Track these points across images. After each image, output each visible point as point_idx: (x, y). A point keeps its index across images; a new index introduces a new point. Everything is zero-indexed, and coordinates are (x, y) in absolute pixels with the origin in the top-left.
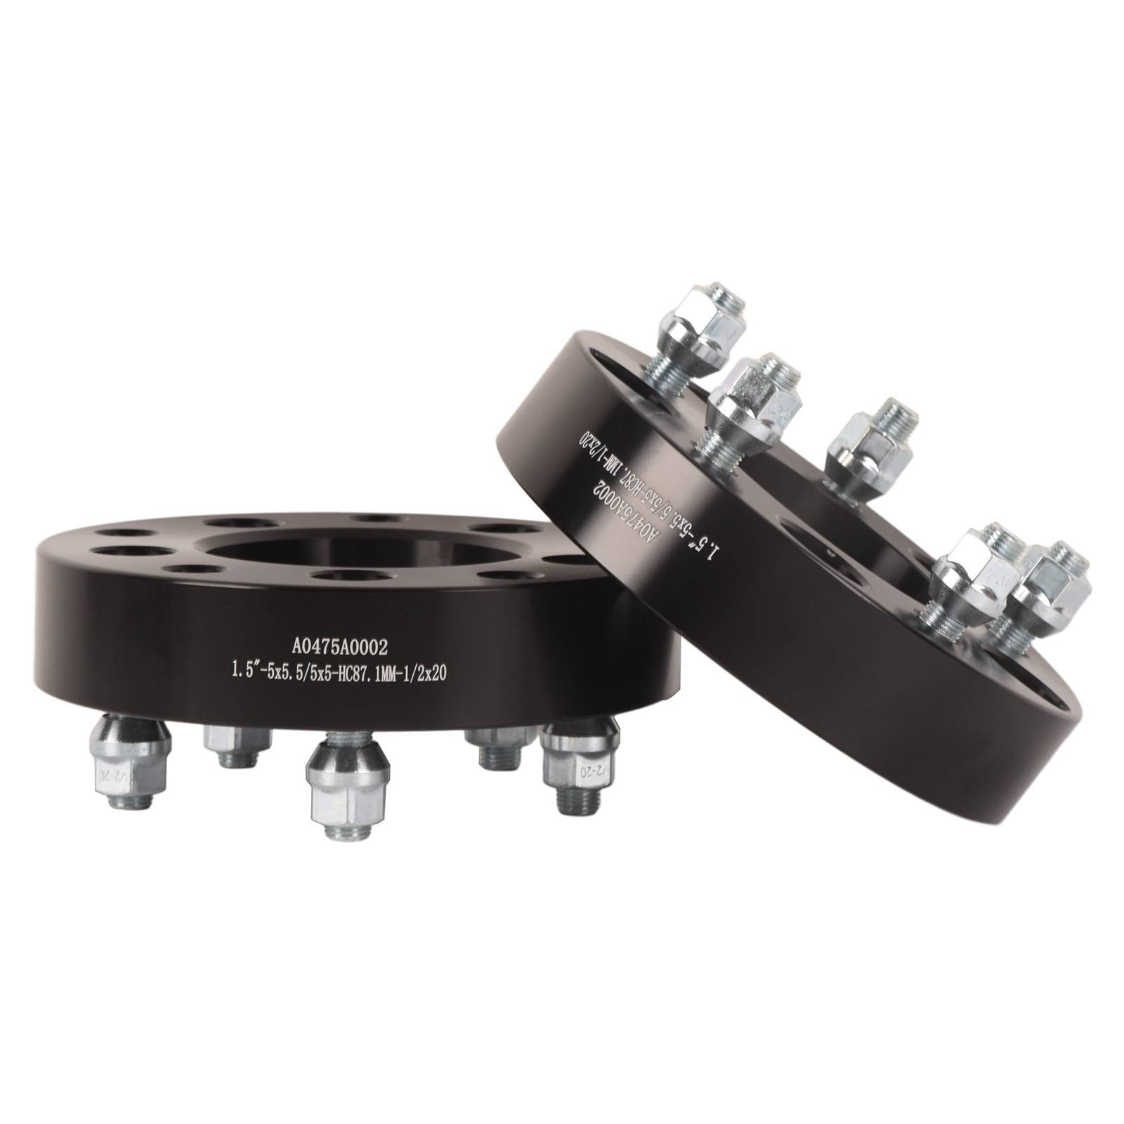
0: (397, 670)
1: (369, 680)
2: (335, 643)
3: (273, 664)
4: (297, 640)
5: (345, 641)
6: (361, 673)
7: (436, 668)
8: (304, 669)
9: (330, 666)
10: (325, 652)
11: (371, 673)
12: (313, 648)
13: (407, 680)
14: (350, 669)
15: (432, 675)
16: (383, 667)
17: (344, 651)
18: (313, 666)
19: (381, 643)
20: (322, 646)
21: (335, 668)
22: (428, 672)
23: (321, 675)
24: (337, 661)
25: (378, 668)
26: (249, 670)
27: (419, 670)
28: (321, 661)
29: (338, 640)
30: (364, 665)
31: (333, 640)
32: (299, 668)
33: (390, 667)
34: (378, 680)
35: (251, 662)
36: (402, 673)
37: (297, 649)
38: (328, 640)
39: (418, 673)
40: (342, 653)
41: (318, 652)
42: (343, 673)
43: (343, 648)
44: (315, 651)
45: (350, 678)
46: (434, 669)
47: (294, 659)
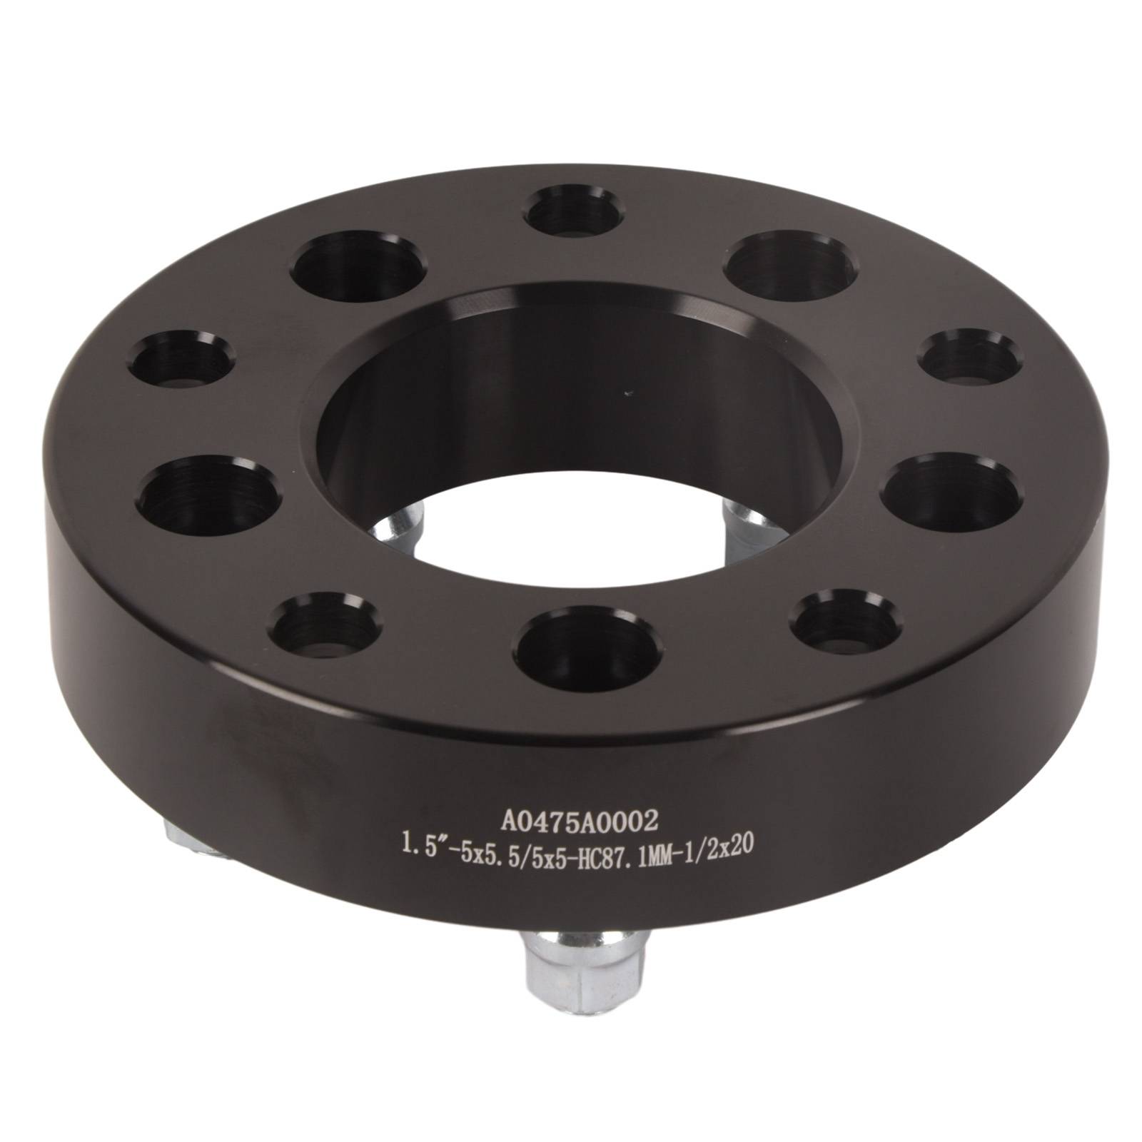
0: (674, 849)
1: (628, 866)
2: (572, 817)
3: (469, 842)
4: (509, 813)
5: (588, 816)
6: (615, 857)
7: (737, 838)
8: (521, 852)
9: (563, 849)
10: (556, 830)
11: (632, 855)
12: (536, 824)
13: (689, 860)
14: (597, 853)
15: (730, 849)
16: (651, 847)
17: (588, 829)
18: (536, 849)
19: (647, 815)
20: (551, 822)
21: (572, 851)
22: (724, 846)
23: (547, 861)
24: (574, 843)
25: (642, 849)
26: (431, 848)
27: (710, 844)
28: (549, 842)
29: (576, 814)
30: (620, 845)
31: (569, 814)
32: (514, 851)
33: (663, 846)
34: (643, 865)
35: (433, 837)
36: (681, 852)
37: (509, 826)
38: (561, 814)
39: (707, 849)
40: (583, 831)
41: (543, 830)
42: (586, 858)
43: (585, 825)
44: (540, 828)
45: (596, 864)
46: (733, 840)
47: (504, 840)
